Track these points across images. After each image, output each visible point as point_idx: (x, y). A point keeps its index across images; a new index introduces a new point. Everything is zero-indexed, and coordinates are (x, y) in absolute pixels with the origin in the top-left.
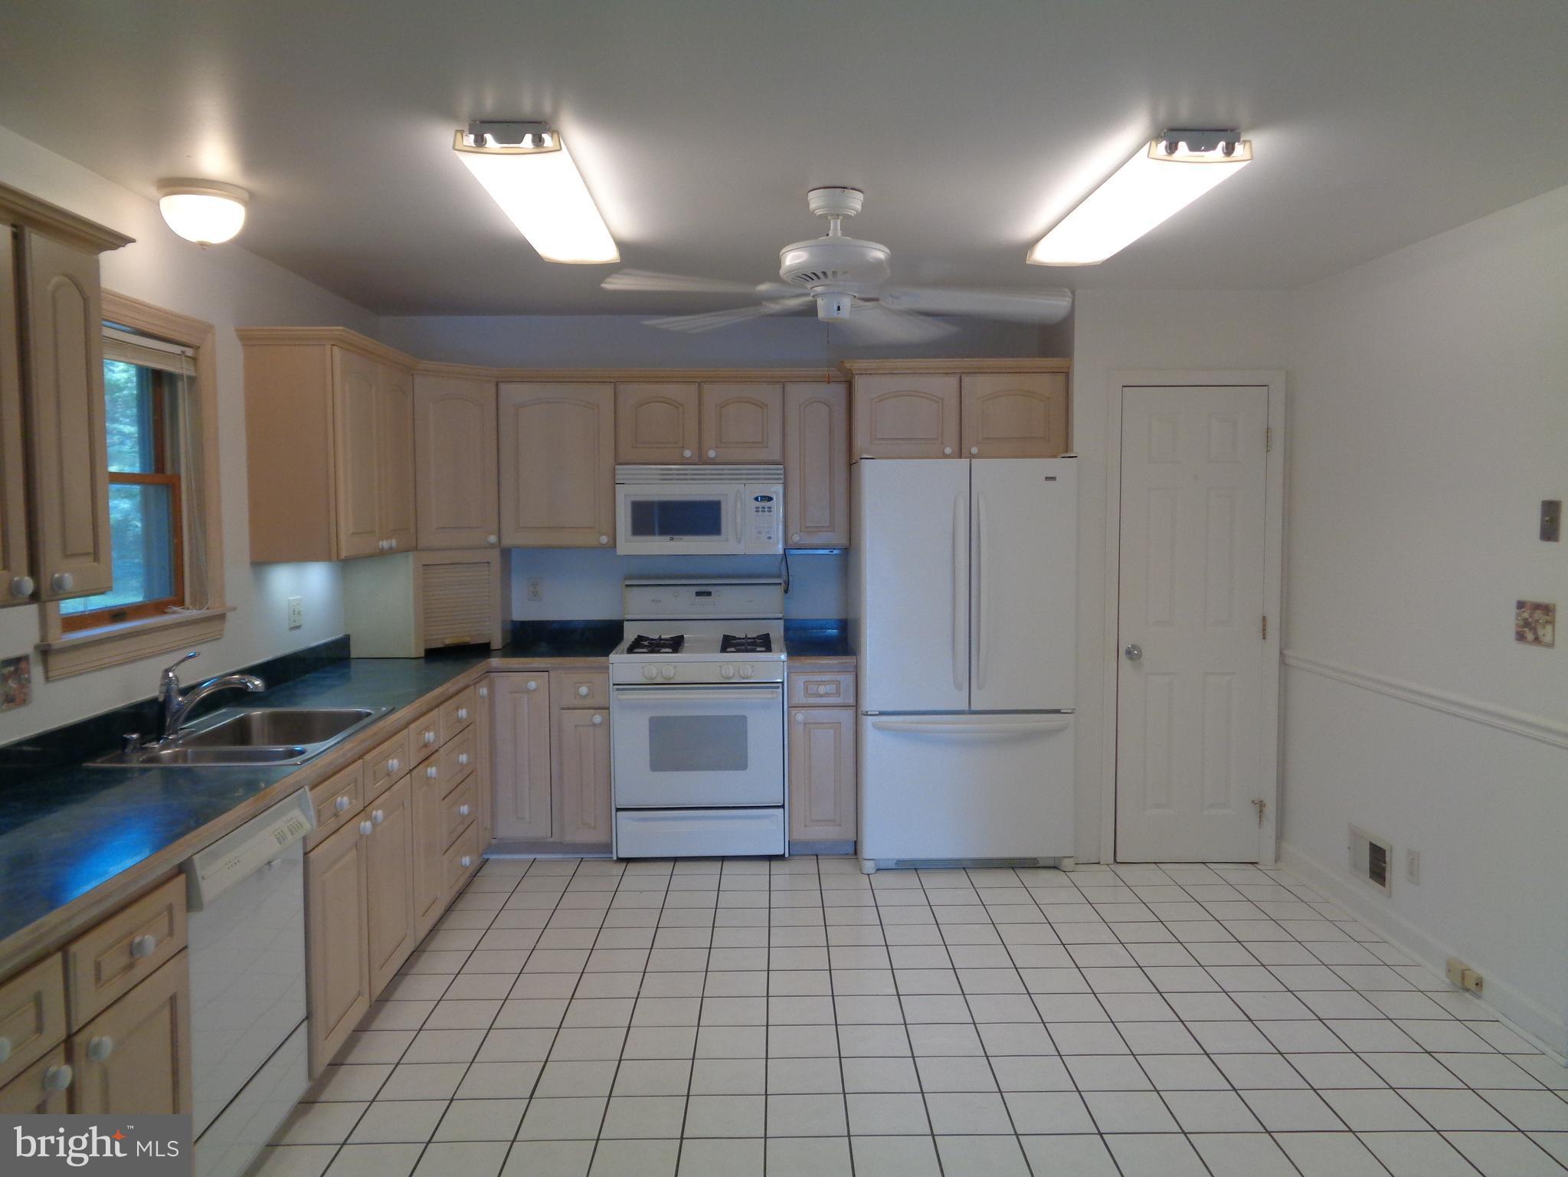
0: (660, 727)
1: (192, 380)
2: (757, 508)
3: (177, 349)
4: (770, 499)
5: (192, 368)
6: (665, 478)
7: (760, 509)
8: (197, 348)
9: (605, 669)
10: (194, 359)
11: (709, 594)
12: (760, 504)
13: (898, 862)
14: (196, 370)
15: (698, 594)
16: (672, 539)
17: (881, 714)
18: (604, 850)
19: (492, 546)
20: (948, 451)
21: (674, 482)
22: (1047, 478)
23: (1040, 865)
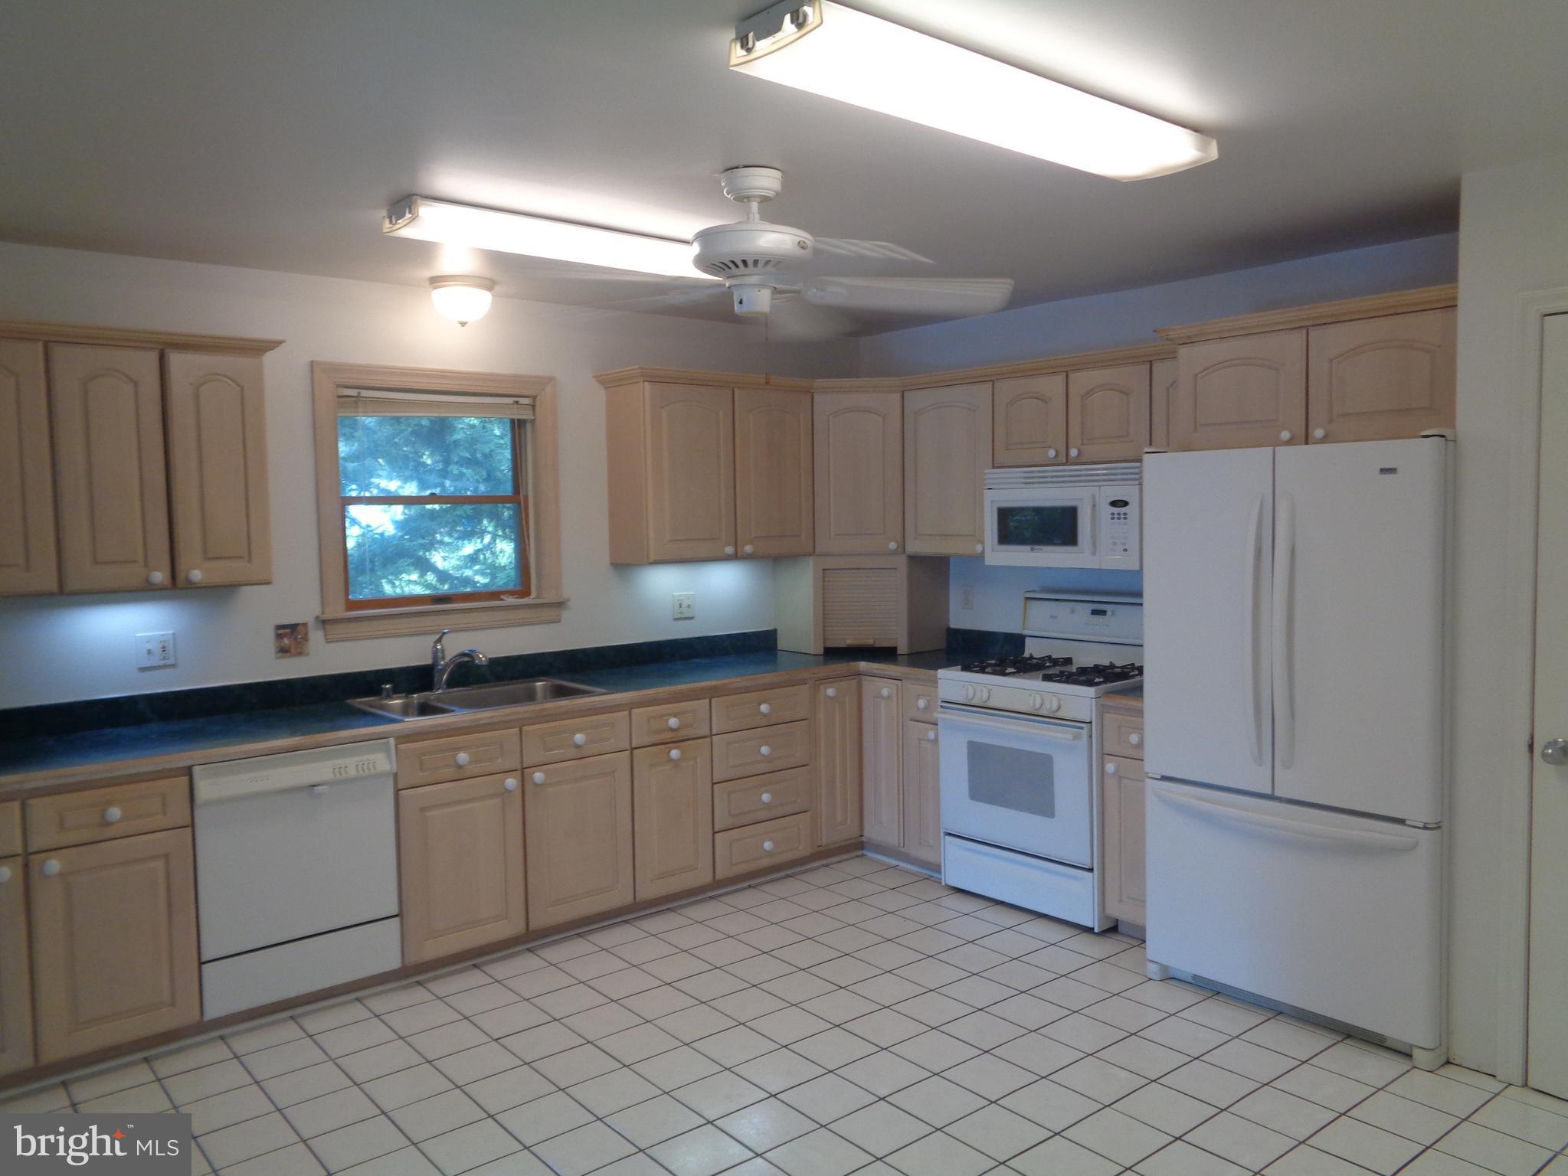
0: (978, 753)
1: (533, 421)
2: (1113, 514)
3: (510, 400)
4: (1125, 504)
5: (531, 412)
6: (1028, 483)
7: (1122, 516)
8: (534, 398)
9: (935, 682)
10: (533, 406)
11: (1103, 613)
12: (1116, 510)
13: (1195, 977)
14: (534, 414)
15: (1095, 612)
16: (1032, 550)
17: (1164, 778)
18: (932, 870)
19: (893, 553)
20: (1285, 435)
21: (1036, 485)
22: (1383, 471)
23: (1386, 1044)
